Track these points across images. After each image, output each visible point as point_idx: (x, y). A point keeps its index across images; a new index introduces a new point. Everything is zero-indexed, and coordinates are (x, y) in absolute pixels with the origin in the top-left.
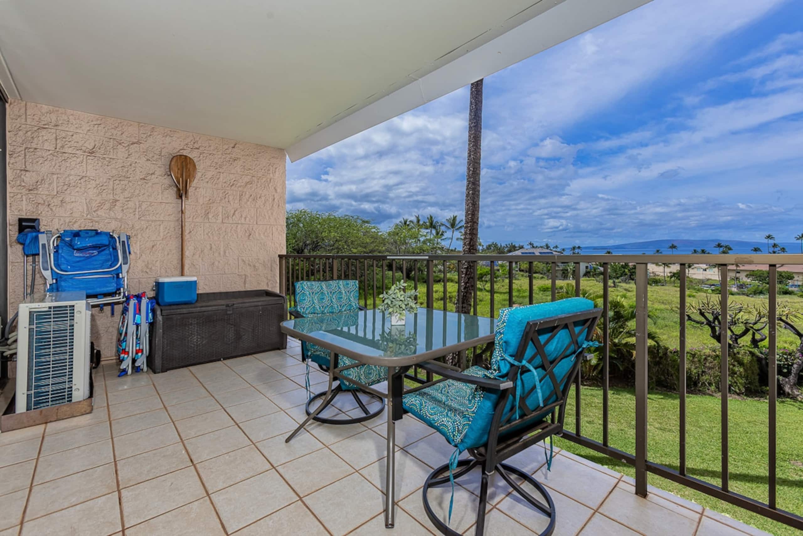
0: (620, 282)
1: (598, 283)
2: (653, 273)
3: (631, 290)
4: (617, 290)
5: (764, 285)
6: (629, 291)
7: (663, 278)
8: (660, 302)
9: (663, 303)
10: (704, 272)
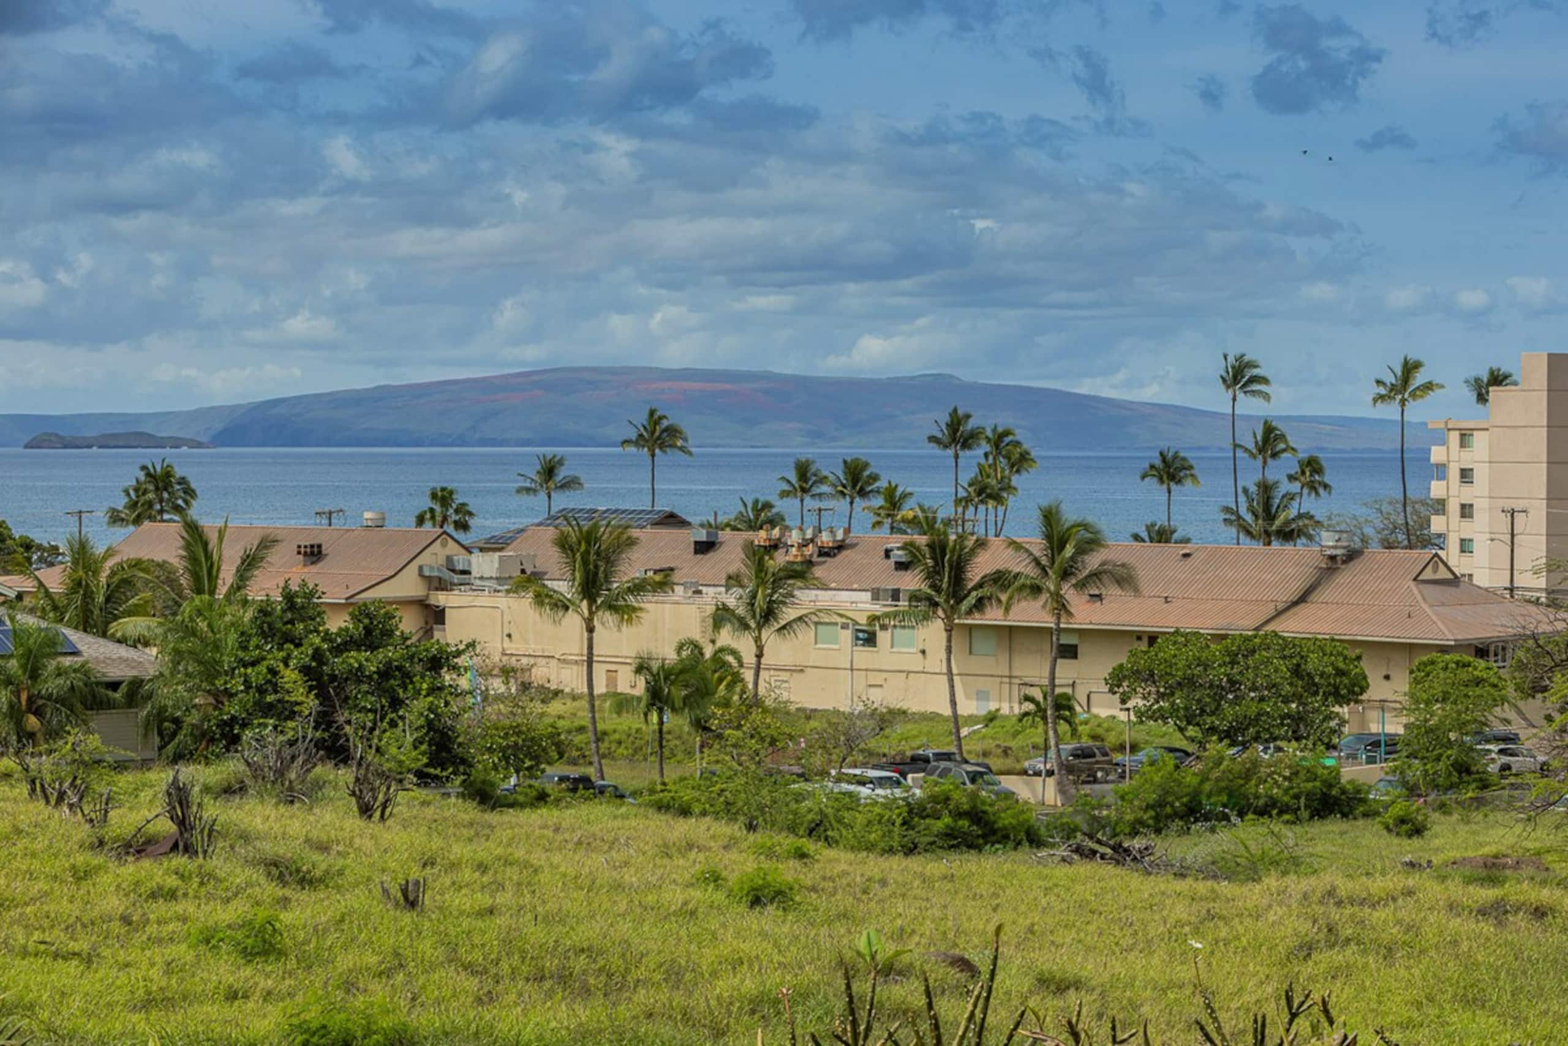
0: (231, 790)
1: (39, 809)
2: (507, 672)
3: (321, 863)
4: (206, 878)
5: (1215, 747)
6: (306, 881)
7: (584, 718)
8: (540, 978)
9: (564, 978)
10: (864, 656)
